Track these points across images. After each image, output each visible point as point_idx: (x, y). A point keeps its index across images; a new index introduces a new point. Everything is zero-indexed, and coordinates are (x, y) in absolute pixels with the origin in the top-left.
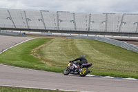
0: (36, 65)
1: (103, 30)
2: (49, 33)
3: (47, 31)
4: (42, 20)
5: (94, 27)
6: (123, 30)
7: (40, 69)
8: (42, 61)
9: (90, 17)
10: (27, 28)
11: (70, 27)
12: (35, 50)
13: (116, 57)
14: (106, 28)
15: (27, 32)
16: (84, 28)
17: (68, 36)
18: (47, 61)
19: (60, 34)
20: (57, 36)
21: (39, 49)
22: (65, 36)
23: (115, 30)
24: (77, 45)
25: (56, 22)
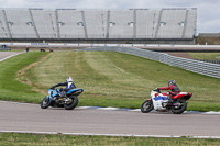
0: (24, 96)
1: (130, 36)
2: (44, 44)
3: (40, 40)
4: (32, 23)
5: (115, 32)
6: (162, 35)
7: (31, 102)
8: (34, 89)
9: (109, 16)
10: (8, 37)
11: (77, 32)
12: (22, 71)
13: (151, 78)
14: (135, 32)
15: (8, 44)
16: (100, 34)
17: (75, 48)
18: (42, 88)
19: (62, 45)
20: (57, 48)
21: (29, 70)
22: (69, 48)
23: (149, 35)
24: (88, 61)
25: (55, 26)
